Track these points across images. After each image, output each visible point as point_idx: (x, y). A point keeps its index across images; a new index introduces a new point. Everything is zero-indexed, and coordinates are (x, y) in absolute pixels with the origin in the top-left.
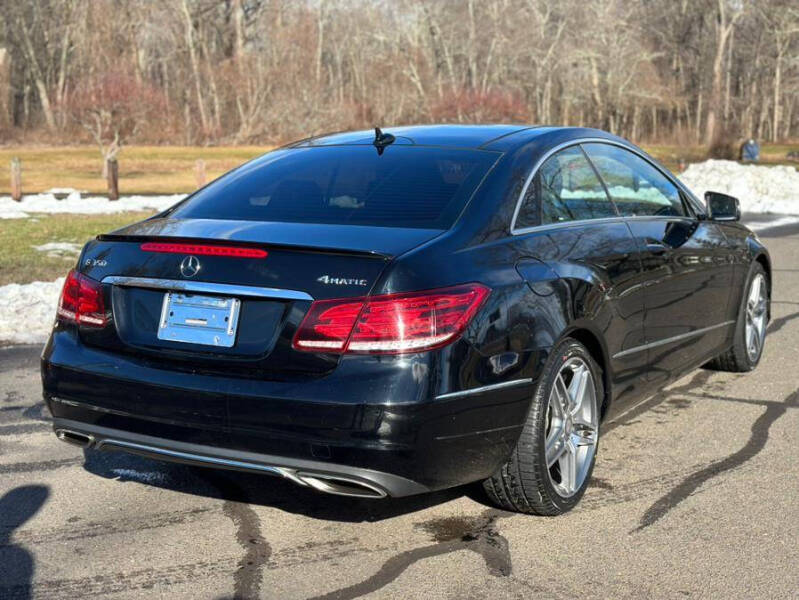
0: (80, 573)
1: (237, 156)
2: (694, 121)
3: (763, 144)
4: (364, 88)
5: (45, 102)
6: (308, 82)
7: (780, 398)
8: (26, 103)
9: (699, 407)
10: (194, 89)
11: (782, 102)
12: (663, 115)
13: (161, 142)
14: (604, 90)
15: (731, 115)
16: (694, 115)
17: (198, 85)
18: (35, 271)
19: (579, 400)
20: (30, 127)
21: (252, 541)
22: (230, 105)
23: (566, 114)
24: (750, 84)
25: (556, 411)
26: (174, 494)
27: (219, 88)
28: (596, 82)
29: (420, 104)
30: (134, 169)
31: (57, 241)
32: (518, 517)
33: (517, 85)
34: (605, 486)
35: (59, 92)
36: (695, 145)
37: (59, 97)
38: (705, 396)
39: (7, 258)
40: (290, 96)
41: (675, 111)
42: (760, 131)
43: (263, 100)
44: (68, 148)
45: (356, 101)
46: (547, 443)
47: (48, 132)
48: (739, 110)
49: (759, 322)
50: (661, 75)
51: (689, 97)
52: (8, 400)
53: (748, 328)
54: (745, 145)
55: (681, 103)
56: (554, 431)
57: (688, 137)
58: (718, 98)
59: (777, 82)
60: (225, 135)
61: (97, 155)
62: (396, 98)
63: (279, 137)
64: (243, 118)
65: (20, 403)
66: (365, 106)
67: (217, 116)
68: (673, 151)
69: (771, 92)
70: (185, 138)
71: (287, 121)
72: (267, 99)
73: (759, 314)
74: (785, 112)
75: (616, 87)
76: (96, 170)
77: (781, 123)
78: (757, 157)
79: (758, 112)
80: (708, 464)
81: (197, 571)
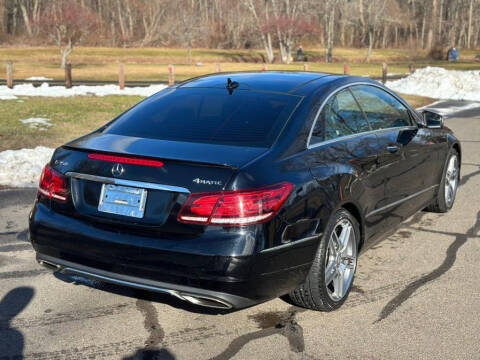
0: (53, 348)
1: (144, 54)
2: (420, 35)
3: (462, 50)
4: (221, 13)
5: (26, 19)
6: (187, 9)
7: (463, 231)
8: (15, 19)
9: (416, 236)
10: (117, 11)
11: (473, 24)
12: (401, 31)
13: (97, 44)
14: (366, 17)
15: (442, 32)
16: (420, 31)
17: (119, 9)
18: (22, 138)
19: (346, 244)
20: (17, 34)
21: (153, 327)
22: (139, 22)
23: (343, 30)
24: (454, 13)
25: (332, 252)
26: (107, 294)
27: (132, 11)
28: (361, 11)
29: (255, 23)
30: (81, 61)
31: (35, 116)
32: (308, 312)
33: (314, 13)
34: (359, 291)
35: (35, 11)
36: (420, 50)
37: (35, 16)
38: (420, 229)
39: (5, 129)
40: (176, 18)
41: (409, 29)
42: (460, 41)
43: (158, 19)
44: (40, 48)
45: (216, 21)
46: (326, 271)
47: (28, 37)
48: (447, 29)
49: (453, 183)
50: (401, 7)
51: (418, 20)
52: (8, 228)
53: (447, 187)
54: (451, 50)
55: (413, 24)
56: (330, 263)
57: (416, 45)
58: (435, 21)
59: (470, 12)
60: (137, 40)
61: (57, 52)
62: (240, 20)
63: (168, 42)
64: (147, 30)
65: (15, 230)
66: (221, 23)
67: (131, 28)
68: (407, 53)
69: (467, 19)
70: (112, 42)
71: (174, 34)
72: (162, 18)
73: (453, 178)
74: (475, 30)
75: (373, 14)
76: (57, 62)
77: (472, 37)
78: (457, 58)
79: (459, 30)
80: (420, 277)
81: (121, 347)
